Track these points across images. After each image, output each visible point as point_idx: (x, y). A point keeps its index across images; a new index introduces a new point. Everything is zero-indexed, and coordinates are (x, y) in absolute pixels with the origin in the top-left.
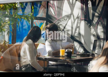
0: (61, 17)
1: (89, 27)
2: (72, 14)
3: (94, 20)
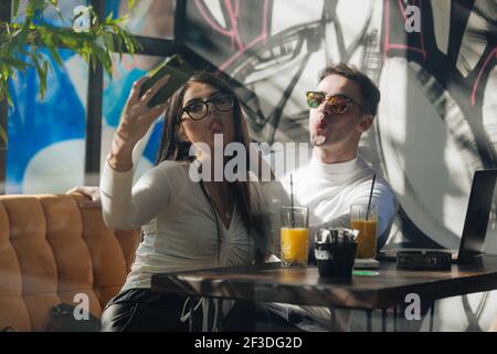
0: (264, 36)
1: (433, 96)
2: (329, 16)
3: (459, 57)
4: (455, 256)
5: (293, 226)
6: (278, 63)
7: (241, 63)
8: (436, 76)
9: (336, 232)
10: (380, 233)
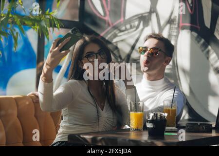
0: (122, 19)
1: (203, 49)
2: (153, 10)
3: (216, 30)
4: (214, 125)
5: (136, 111)
6: (129, 33)
7: (111, 32)
8: (204, 39)
9: (157, 114)
10: (177, 114)
